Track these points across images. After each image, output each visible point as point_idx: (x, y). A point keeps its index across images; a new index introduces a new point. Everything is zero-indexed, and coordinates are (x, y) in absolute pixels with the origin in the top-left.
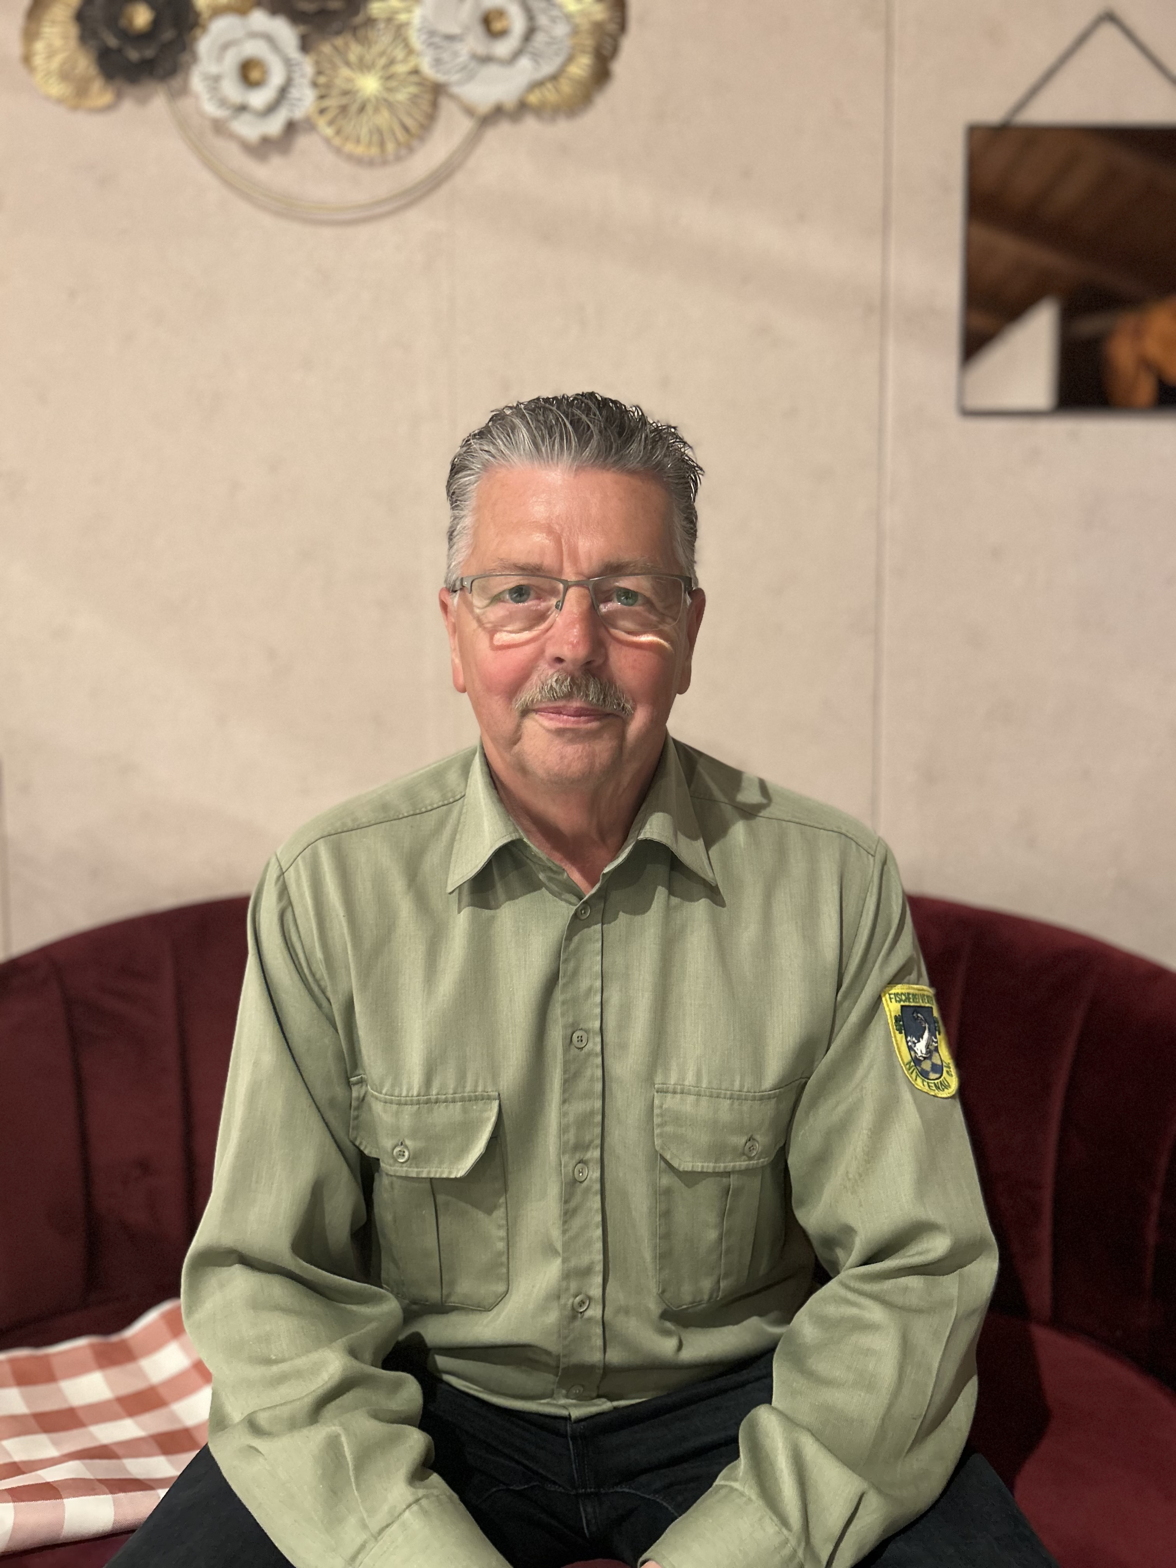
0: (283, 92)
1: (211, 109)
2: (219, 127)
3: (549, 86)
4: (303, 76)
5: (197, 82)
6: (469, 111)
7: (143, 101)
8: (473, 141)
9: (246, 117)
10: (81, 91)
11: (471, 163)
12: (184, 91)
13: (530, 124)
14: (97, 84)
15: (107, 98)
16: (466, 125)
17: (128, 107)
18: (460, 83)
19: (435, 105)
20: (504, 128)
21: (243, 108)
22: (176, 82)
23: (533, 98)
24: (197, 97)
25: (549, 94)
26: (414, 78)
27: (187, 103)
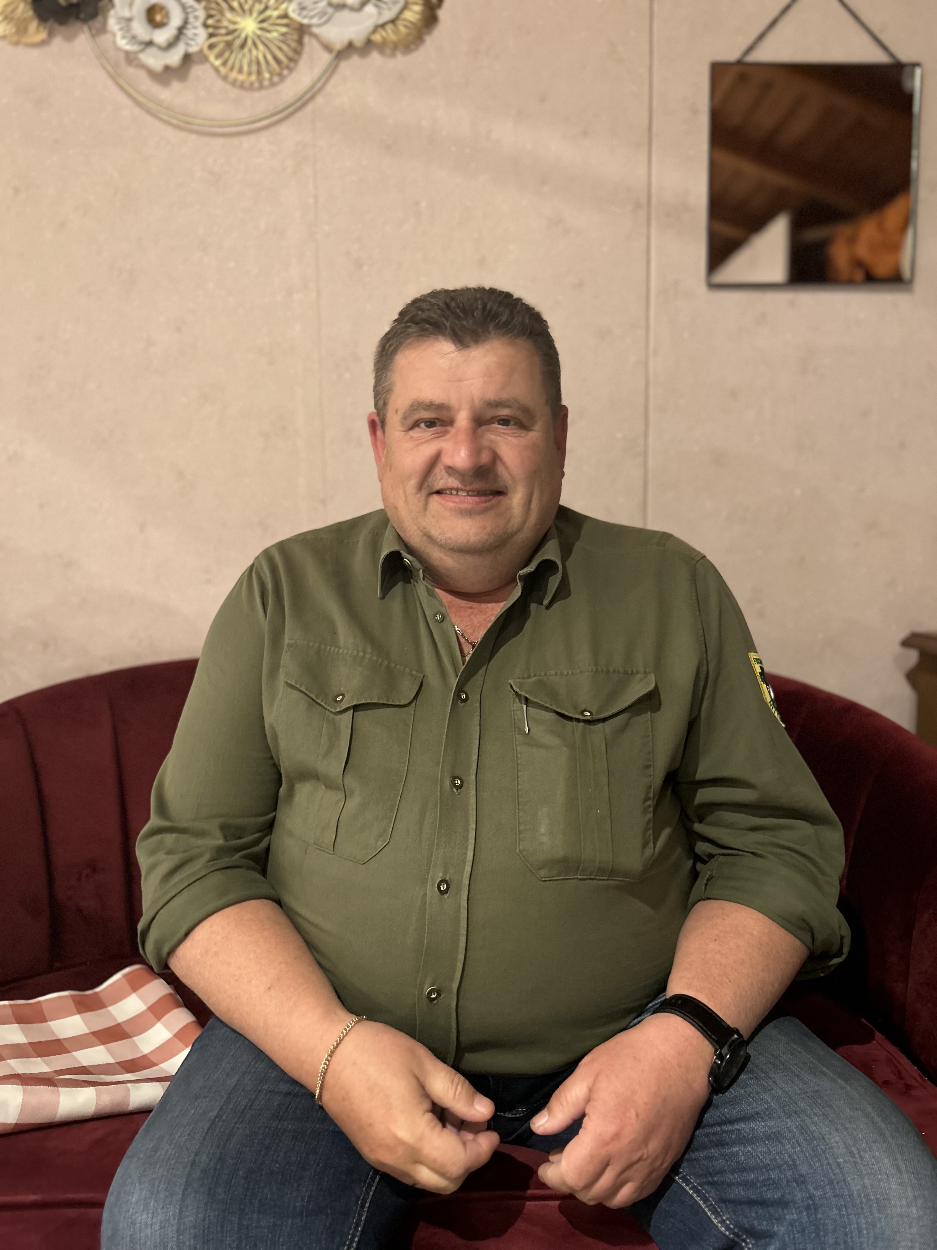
0: (181, 30)
1: (123, 44)
2: (130, 58)
3: (389, 27)
4: (196, 18)
5: (113, 23)
6: (327, 48)
7: (69, 39)
8: (331, 70)
9: (152, 50)
10: (21, 29)
11: (329, 88)
12: (103, 29)
13: (375, 55)
14: (34, 24)
15: (42, 35)
16: (326, 58)
17: (58, 42)
18: (319, 26)
19: (300, 42)
20: (355, 59)
21: (150, 43)
22: (97, 23)
23: (377, 38)
24: (114, 35)
25: (389, 33)
26: (284, 21)
27: (105, 39)
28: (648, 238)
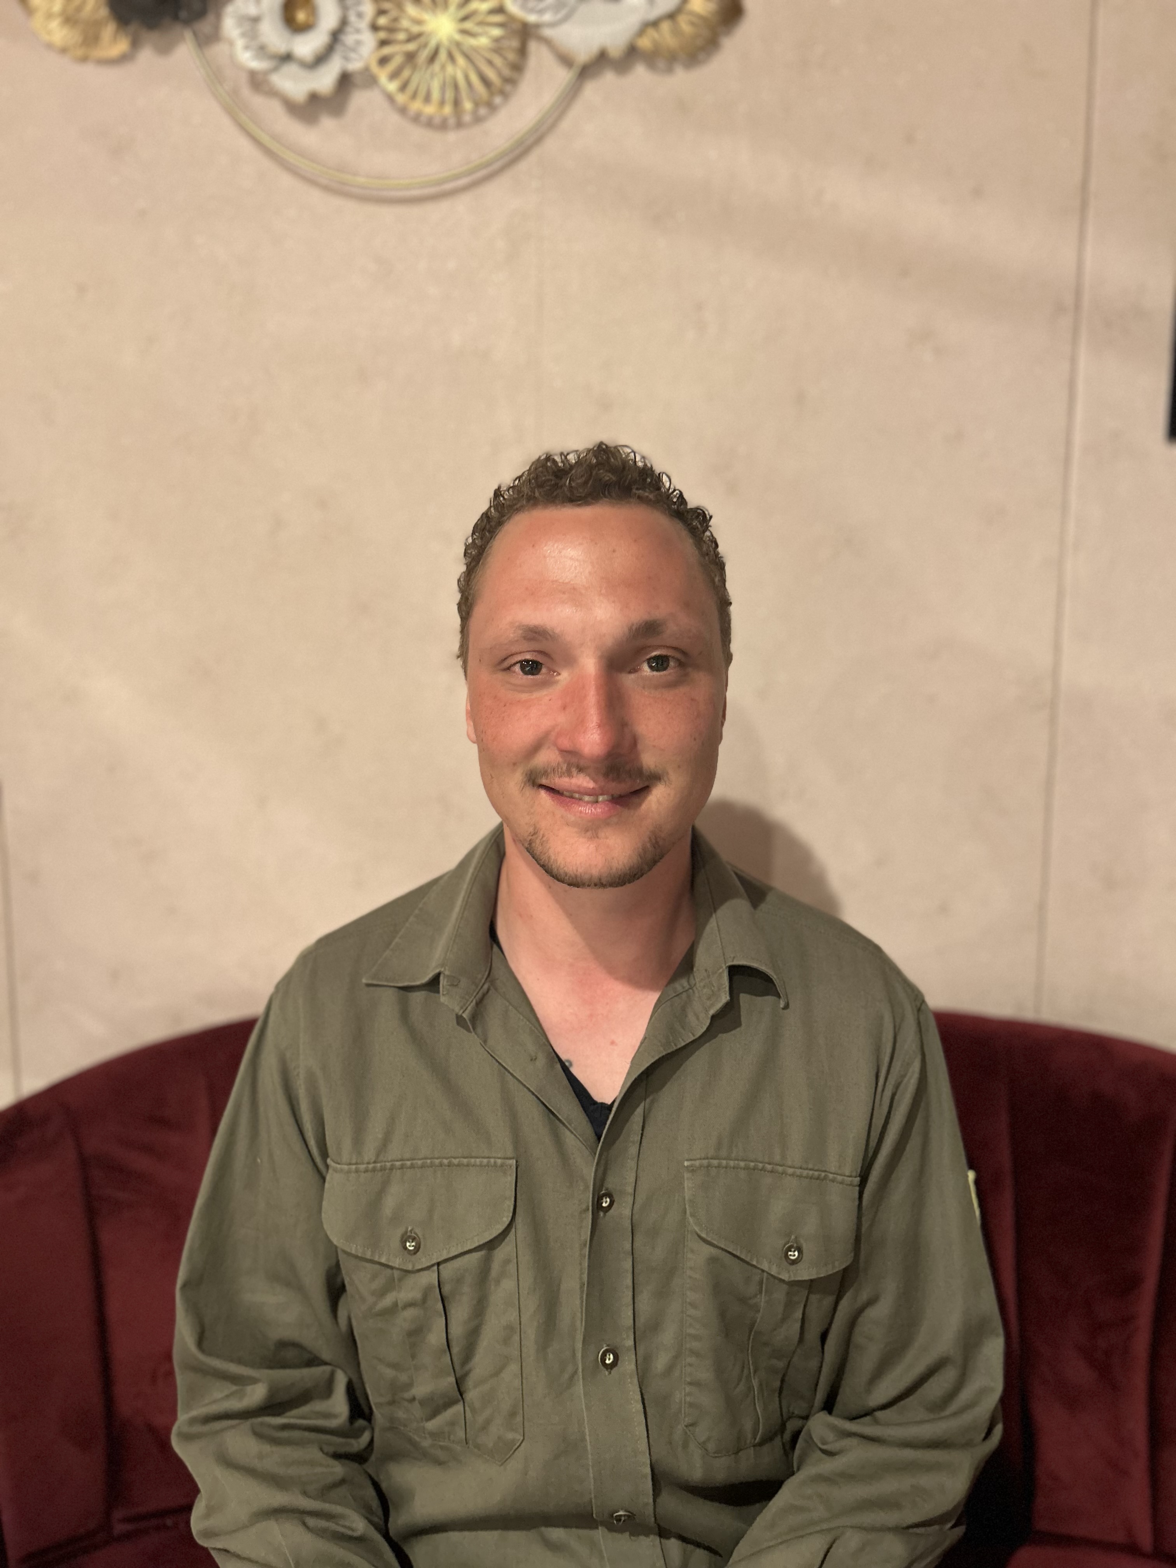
0: (336, 36)
1: (248, 59)
2: (257, 82)
3: (665, 26)
4: (360, 15)
5: (230, 25)
6: (566, 60)
7: (165, 50)
8: (571, 94)
9: (291, 69)
10: (91, 38)
11: (565, 125)
12: (214, 37)
13: (640, 72)
14: (109, 29)
15: (122, 46)
16: (563, 76)
17: (146, 56)
18: (553, 25)
19: (523, 51)
20: (609, 77)
21: (287, 58)
22: (205, 26)
23: (645, 43)
24: (231, 43)
25: (666, 35)
26: (498, 18)
27: (219, 50)
28: (1073, 360)
